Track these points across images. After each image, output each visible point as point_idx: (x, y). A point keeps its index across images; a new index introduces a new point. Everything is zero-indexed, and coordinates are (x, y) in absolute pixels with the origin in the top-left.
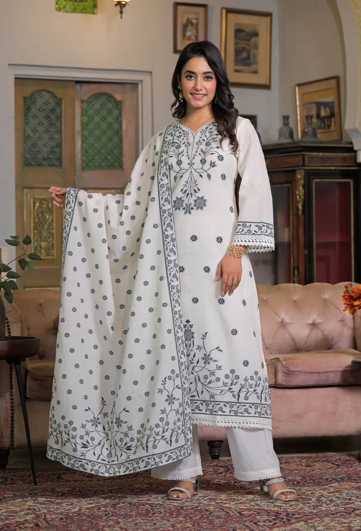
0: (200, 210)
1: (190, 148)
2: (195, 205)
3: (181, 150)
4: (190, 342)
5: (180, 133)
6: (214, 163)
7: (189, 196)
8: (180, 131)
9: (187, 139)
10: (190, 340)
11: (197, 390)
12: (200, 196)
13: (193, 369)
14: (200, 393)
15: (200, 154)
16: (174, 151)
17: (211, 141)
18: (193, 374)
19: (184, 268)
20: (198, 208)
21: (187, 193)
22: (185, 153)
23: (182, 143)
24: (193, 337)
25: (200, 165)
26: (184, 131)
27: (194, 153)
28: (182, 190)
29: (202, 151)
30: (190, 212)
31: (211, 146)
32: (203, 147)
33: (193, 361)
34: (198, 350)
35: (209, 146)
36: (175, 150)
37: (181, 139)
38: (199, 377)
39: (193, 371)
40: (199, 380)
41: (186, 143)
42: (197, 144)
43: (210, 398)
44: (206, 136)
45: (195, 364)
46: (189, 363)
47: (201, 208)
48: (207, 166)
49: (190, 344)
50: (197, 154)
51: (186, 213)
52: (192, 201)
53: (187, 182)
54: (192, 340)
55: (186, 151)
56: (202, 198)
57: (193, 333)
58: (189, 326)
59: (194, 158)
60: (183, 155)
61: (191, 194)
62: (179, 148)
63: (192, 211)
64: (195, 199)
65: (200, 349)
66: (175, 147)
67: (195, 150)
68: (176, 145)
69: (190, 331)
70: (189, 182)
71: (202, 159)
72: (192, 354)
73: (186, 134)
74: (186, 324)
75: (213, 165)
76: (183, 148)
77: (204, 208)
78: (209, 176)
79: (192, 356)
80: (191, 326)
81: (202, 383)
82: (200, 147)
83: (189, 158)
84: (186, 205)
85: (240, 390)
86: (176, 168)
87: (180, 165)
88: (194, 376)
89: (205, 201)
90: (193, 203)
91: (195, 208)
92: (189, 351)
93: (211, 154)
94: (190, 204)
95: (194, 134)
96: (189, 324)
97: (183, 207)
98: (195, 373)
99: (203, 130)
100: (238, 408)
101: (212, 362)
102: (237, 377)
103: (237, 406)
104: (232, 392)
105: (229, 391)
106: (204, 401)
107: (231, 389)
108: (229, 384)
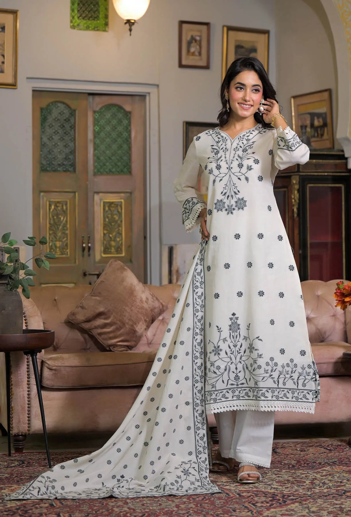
0: (241, 210)
1: (228, 153)
2: (236, 206)
3: (219, 155)
4: (236, 334)
5: (219, 138)
6: (251, 166)
7: (230, 198)
8: (219, 136)
9: (225, 145)
10: (236, 332)
11: (245, 378)
12: (241, 198)
13: (241, 358)
14: (248, 380)
15: (237, 159)
16: (214, 157)
17: (247, 148)
18: (241, 363)
19: (229, 265)
20: (239, 208)
21: (227, 195)
22: (223, 158)
23: (220, 149)
24: (239, 329)
25: (239, 169)
26: (222, 137)
27: (231, 158)
28: (222, 193)
29: (239, 156)
30: (232, 213)
31: (247, 152)
32: (240, 153)
33: (240, 351)
34: (245, 340)
35: (245, 152)
36: (214, 155)
37: (220, 144)
38: (247, 365)
39: (240, 361)
40: (247, 368)
41: (224, 149)
42: (234, 150)
43: (255, 385)
44: (243, 143)
45: (242, 353)
46: (237, 353)
47: (242, 208)
48: (244, 170)
49: (237, 335)
50: (235, 159)
51: (228, 213)
52: (233, 202)
53: (226, 185)
54: (238, 331)
55: (224, 156)
56: (242, 199)
57: (239, 325)
58: (235, 319)
59: (231, 163)
60: (221, 161)
61: (232, 196)
62: (217, 154)
63: (233, 211)
64: (236, 200)
65: (246, 339)
66: (214, 153)
67: (232, 155)
68: (215, 151)
69: (236, 323)
70: (227, 185)
71: (239, 163)
72: (239, 344)
73: (225, 140)
74: (233, 317)
75: (250, 168)
76: (221, 153)
77: (245, 208)
78: (247, 179)
79: (239, 346)
80: (237, 318)
81: (250, 371)
82: (237, 153)
83: (227, 163)
84: (228, 206)
85: (279, 376)
86: (216, 172)
87: (220, 169)
88: (242, 364)
89: (245, 201)
90: (234, 204)
91: (237, 208)
92: (236, 342)
93: (247, 159)
94: (232, 206)
95: (232, 141)
96: (235, 316)
97: (225, 209)
98: (242, 362)
99: (240, 137)
100: (279, 393)
101: (254, 351)
102: (276, 364)
103: (278, 391)
104: (273, 378)
105: (270, 377)
106: (251, 388)
107: (272, 375)
108: (269, 371)
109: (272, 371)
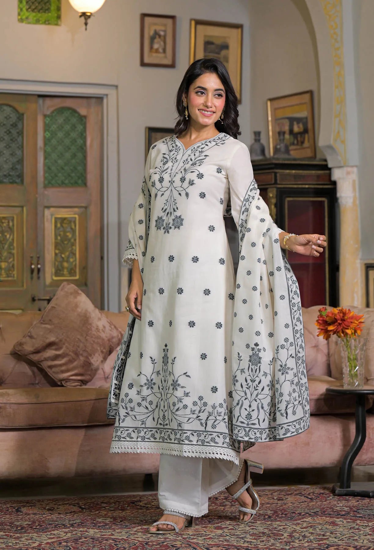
0: (177, 229)
2: (173, 225)
3: (166, 166)
5: (173, 147)
6: (193, 181)
7: (169, 215)
8: (174, 145)
9: (177, 155)
12: (178, 215)
13: (167, 395)
14: (170, 421)
15: (181, 172)
16: (161, 167)
17: (198, 162)
18: (167, 401)
20: (176, 227)
21: (167, 212)
22: (169, 170)
23: (170, 158)
24: (168, 362)
25: (180, 184)
28: (163, 209)
29: (185, 169)
30: (168, 232)
33: (167, 388)
37: (172, 153)
38: (169, 404)
39: (166, 398)
40: (169, 407)
42: (184, 163)
43: (178, 426)
44: (195, 155)
45: (168, 390)
47: (179, 227)
48: (186, 184)
49: (166, 369)
51: (165, 232)
52: (171, 220)
53: (167, 200)
54: (167, 365)
55: (171, 168)
56: (180, 217)
57: (168, 358)
58: (166, 351)
59: (175, 176)
60: (166, 173)
61: (171, 213)
63: (170, 231)
64: (174, 218)
65: (170, 375)
66: (163, 163)
68: (165, 160)
69: (167, 355)
70: (169, 200)
71: (182, 177)
73: (178, 150)
74: (165, 348)
75: (191, 183)
78: (188, 195)
79: (167, 382)
81: (171, 411)
83: (171, 176)
84: (166, 224)
85: (208, 418)
87: (162, 182)
90: (172, 222)
91: (174, 227)
92: (166, 377)
93: (191, 172)
94: (169, 224)
95: (185, 151)
97: (163, 227)
99: (194, 148)
100: (205, 437)
101: (179, 388)
102: (205, 404)
103: (204, 435)
104: (200, 420)
105: (197, 419)
106: (173, 430)
107: (199, 416)
108: (197, 412)
109: (200, 412)
